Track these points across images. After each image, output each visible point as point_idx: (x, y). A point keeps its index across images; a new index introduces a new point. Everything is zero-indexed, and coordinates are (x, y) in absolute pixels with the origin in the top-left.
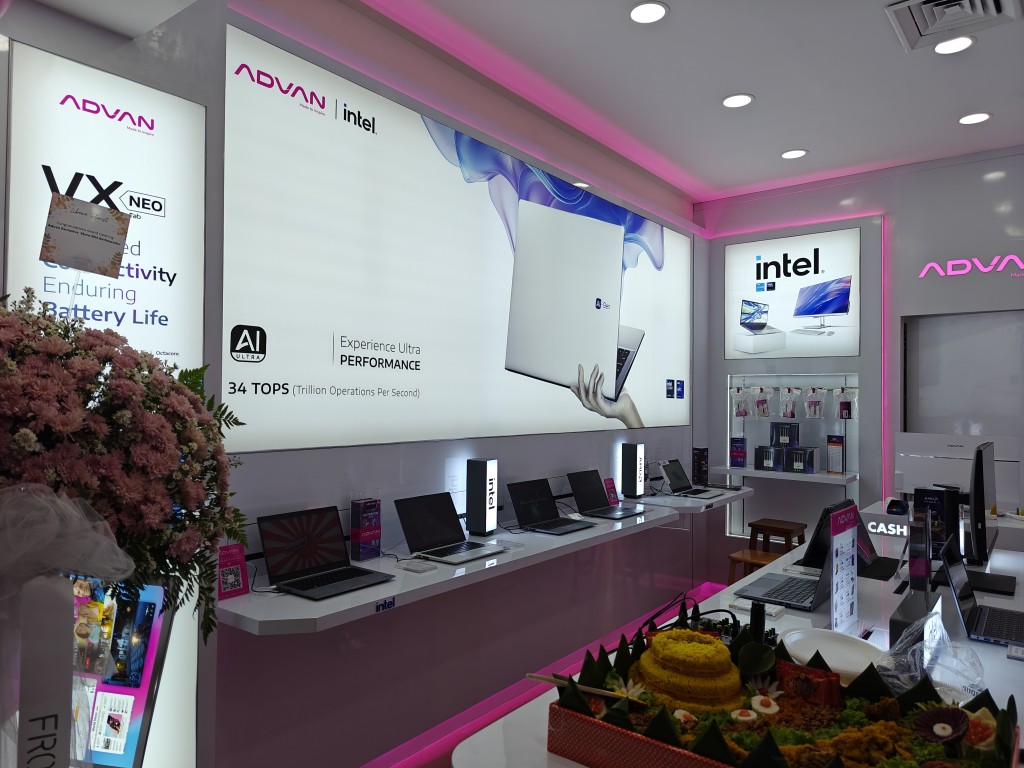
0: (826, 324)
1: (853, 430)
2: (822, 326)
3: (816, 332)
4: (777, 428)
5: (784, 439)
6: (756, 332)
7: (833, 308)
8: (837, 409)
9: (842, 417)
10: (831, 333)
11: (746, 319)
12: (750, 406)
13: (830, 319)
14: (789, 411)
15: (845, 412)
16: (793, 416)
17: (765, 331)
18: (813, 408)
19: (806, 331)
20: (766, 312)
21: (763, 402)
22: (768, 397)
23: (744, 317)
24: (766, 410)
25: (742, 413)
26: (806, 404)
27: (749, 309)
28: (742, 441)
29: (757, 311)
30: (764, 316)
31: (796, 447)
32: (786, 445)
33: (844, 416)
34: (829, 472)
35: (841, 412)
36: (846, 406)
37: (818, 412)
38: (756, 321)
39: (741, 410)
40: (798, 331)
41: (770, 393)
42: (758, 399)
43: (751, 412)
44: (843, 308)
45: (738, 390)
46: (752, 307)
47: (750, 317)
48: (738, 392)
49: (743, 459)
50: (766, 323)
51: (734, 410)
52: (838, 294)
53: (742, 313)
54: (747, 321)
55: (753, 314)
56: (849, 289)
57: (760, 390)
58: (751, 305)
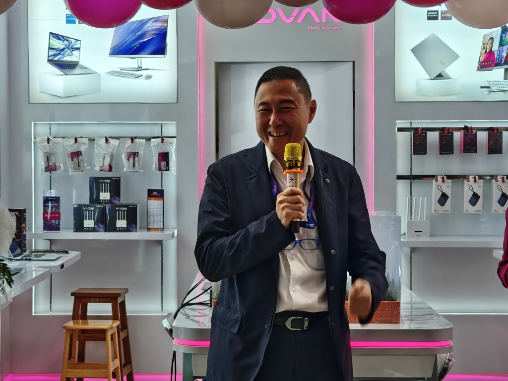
0: (143, 67)
1: (170, 182)
2: (140, 68)
3: (132, 75)
4: (96, 183)
5: (105, 196)
6: (67, 71)
7: (151, 48)
8: (155, 160)
9: (160, 169)
10: (149, 77)
11: (55, 55)
12: (61, 159)
13: (147, 61)
14: (107, 162)
15: (163, 163)
16: (110, 169)
17: (77, 71)
18: (131, 160)
19: (122, 73)
20: (78, 49)
21: (76, 155)
22: (83, 149)
23: (52, 52)
24: (81, 163)
25: (50, 168)
26: (124, 157)
27: (58, 44)
28: (56, 200)
29: (68, 47)
30: (75, 53)
31: (117, 202)
32: (106, 202)
33: (163, 168)
34: (149, 229)
35: (160, 164)
36: (164, 157)
37: (137, 164)
38: (67, 59)
39: (51, 163)
40: (113, 73)
41: (84, 144)
42: (70, 151)
43: (62, 166)
44: (161, 50)
45: (48, 140)
46: (61, 42)
47: (59, 54)
48: (48, 143)
49: (57, 222)
50: (78, 62)
51: (42, 164)
52: (155, 34)
53: (50, 48)
54: (56, 58)
55: (63, 50)
56: (166, 29)
57: (73, 140)
58: (59, 39)
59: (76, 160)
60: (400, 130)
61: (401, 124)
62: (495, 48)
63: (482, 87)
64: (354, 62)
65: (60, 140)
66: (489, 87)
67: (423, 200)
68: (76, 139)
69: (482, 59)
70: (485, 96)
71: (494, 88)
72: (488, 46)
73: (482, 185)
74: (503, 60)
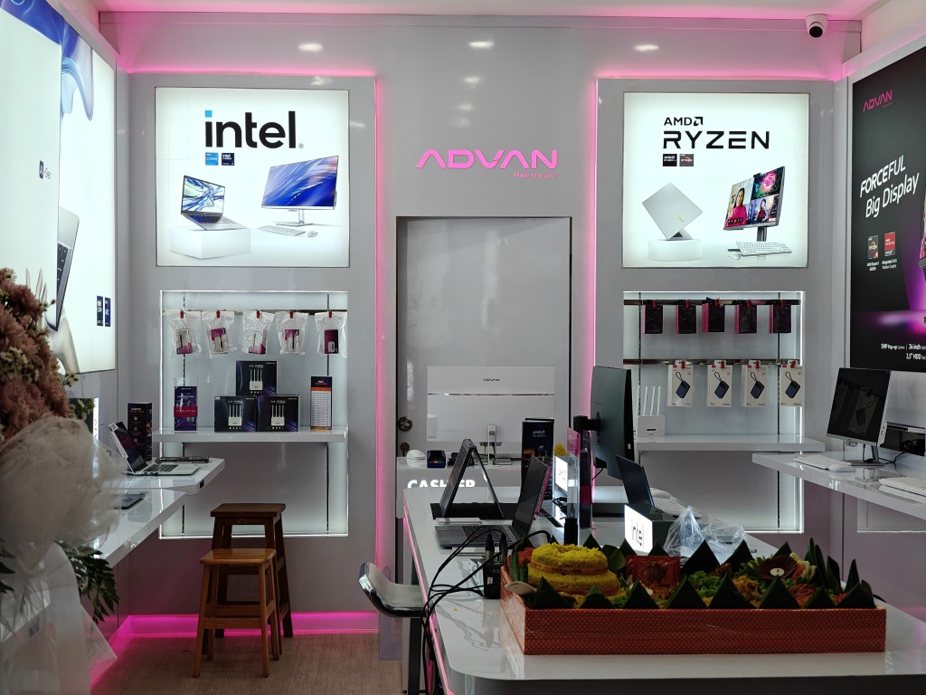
0: (306, 222)
1: (339, 369)
2: (301, 223)
3: (292, 231)
4: (245, 370)
5: (256, 385)
6: (207, 226)
7: (316, 198)
8: (321, 339)
9: (327, 351)
10: (313, 234)
11: (191, 205)
12: (198, 338)
13: (311, 213)
14: (258, 343)
15: (331, 344)
16: (263, 351)
17: (219, 225)
18: (290, 339)
19: (279, 228)
20: (222, 197)
21: (218, 332)
22: (227, 325)
23: (187, 202)
24: (225, 344)
25: (184, 350)
26: (280, 334)
27: (195, 191)
28: (193, 390)
29: (207, 195)
30: (218, 202)
31: (273, 394)
32: (258, 393)
33: (330, 349)
34: (312, 428)
35: (326, 345)
36: (332, 336)
37: (297, 345)
38: (206, 210)
39: (185, 344)
40: (267, 229)
41: (230, 319)
42: (210, 328)
43: (199, 347)
44: (328, 201)
45: (182, 313)
46: (199, 188)
47: (197, 203)
48: (182, 317)
49: (193, 418)
50: (222, 214)
51: (173, 344)
52: (322, 180)
53: (184, 196)
54: (193, 209)
55: (202, 198)
56: (336, 174)
57: (215, 314)
58: (197, 184)
59: (218, 339)
60: (628, 302)
61: (629, 295)
62: (747, 201)
63: (729, 250)
64: (571, 218)
65: (198, 314)
66: (739, 250)
67: (656, 390)
68: (218, 313)
69: (730, 216)
70: (734, 261)
71: (744, 252)
72: (738, 199)
73: (731, 372)
74: (756, 216)
